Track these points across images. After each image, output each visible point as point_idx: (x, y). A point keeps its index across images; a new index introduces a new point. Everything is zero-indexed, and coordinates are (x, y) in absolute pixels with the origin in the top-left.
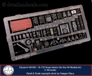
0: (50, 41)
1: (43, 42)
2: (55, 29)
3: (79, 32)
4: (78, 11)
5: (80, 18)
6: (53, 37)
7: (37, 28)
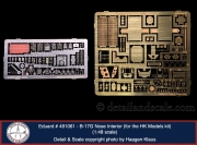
0: (43, 69)
1: (36, 69)
2: (51, 59)
3: (77, 67)
4: (81, 45)
5: (82, 53)
6: (47, 66)
7: (33, 54)
